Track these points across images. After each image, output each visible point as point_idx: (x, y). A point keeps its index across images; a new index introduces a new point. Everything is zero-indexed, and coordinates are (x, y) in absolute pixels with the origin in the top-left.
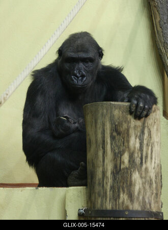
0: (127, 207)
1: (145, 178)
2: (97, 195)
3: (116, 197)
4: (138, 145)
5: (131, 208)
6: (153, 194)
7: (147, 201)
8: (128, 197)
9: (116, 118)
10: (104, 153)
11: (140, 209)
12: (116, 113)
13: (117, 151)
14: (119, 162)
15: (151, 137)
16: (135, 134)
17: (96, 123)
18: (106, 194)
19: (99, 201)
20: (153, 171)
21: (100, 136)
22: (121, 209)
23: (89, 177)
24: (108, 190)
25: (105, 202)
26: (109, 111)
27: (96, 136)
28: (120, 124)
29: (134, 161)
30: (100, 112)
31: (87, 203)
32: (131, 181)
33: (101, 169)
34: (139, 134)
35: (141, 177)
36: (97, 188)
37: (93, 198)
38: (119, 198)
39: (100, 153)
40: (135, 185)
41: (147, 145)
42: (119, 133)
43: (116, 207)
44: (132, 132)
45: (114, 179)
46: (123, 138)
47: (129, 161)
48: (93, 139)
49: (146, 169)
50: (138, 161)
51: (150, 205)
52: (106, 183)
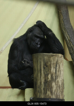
0: (50, 97)
1: (57, 85)
2: (38, 92)
3: (45, 93)
4: (54, 71)
5: (51, 97)
6: (60, 91)
7: (58, 94)
8: (50, 93)
9: (46, 60)
10: (41, 74)
11: (55, 98)
12: (46, 58)
13: (46, 74)
14: (47, 78)
15: (60, 68)
16: (53, 67)
17: (37, 62)
18: (41, 91)
19: (39, 94)
20: (61, 82)
21: (39, 67)
22: (48, 98)
23: (34, 84)
24: (42, 90)
25: (41, 95)
26: (43, 57)
27: (37, 67)
28: (47, 62)
29: (53, 78)
30: (39, 57)
31: (34, 95)
32: (52, 86)
33: (39, 81)
34: (55, 67)
35: (56, 85)
36: (38, 89)
37: (36, 93)
38: (47, 93)
39: (39, 75)
40: (53, 88)
41: (58, 71)
42: (47, 66)
43: (45, 97)
44: (52, 66)
45: (45, 85)
46: (49, 68)
47: (51, 78)
48: (36, 68)
49: (58, 81)
50: (54, 78)
51: (59, 96)
52: (42, 87)
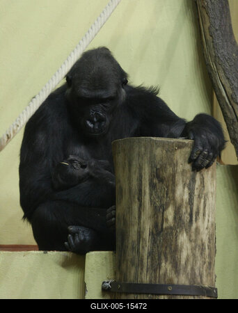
0: (171, 280)
1: (195, 241)
2: (129, 263)
3: (155, 267)
4: (186, 197)
5: (175, 281)
6: (205, 263)
7: (197, 272)
8: (172, 266)
9: (158, 159)
10: (141, 206)
11: (187, 283)
12: (158, 152)
13: (158, 204)
14: (160, 219)
15: (204, 187)
16: (183, 181)
17: (130, 165)
18: (142, 261)
19: (133, 271)
20: (206, 232)
21: (135, 183)
22: (163, 283)
23: (118, 238)
24: (146, 257)
25: (141, 274)
26: (149, 150)
27: (130, 183)
28: (163, 168)
29: (180, 218)
30: (137, 150)
31: (115, 273)
32: (176, 246)
33: (136, 228)
34: (188, 181)
35: (190, 241)
36: (130, 254)
37: (124, 267)
38: (160, 268)
39: (135, 207)
40: (181, 251)
41: (199, 197)
42: (161, 180)
43: (155, 279)
44: (179, 178)
45: (154, 242)
46: (167, 187)
47: (175, 218)
48: (125, 186)
49: (197, 229)
50: (186, 217)
51: (201, 278)
52: (143, 247)
